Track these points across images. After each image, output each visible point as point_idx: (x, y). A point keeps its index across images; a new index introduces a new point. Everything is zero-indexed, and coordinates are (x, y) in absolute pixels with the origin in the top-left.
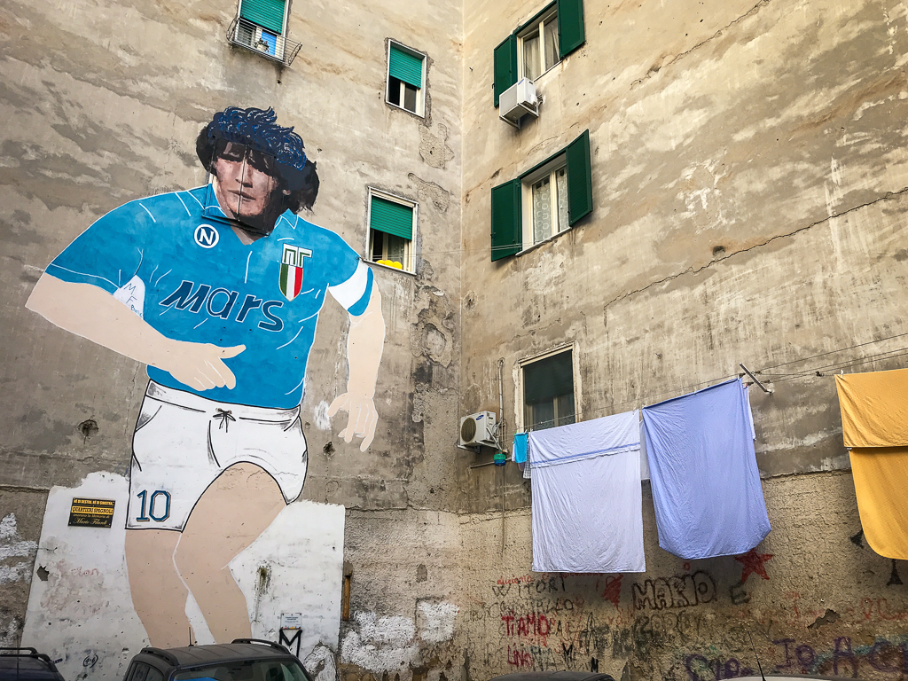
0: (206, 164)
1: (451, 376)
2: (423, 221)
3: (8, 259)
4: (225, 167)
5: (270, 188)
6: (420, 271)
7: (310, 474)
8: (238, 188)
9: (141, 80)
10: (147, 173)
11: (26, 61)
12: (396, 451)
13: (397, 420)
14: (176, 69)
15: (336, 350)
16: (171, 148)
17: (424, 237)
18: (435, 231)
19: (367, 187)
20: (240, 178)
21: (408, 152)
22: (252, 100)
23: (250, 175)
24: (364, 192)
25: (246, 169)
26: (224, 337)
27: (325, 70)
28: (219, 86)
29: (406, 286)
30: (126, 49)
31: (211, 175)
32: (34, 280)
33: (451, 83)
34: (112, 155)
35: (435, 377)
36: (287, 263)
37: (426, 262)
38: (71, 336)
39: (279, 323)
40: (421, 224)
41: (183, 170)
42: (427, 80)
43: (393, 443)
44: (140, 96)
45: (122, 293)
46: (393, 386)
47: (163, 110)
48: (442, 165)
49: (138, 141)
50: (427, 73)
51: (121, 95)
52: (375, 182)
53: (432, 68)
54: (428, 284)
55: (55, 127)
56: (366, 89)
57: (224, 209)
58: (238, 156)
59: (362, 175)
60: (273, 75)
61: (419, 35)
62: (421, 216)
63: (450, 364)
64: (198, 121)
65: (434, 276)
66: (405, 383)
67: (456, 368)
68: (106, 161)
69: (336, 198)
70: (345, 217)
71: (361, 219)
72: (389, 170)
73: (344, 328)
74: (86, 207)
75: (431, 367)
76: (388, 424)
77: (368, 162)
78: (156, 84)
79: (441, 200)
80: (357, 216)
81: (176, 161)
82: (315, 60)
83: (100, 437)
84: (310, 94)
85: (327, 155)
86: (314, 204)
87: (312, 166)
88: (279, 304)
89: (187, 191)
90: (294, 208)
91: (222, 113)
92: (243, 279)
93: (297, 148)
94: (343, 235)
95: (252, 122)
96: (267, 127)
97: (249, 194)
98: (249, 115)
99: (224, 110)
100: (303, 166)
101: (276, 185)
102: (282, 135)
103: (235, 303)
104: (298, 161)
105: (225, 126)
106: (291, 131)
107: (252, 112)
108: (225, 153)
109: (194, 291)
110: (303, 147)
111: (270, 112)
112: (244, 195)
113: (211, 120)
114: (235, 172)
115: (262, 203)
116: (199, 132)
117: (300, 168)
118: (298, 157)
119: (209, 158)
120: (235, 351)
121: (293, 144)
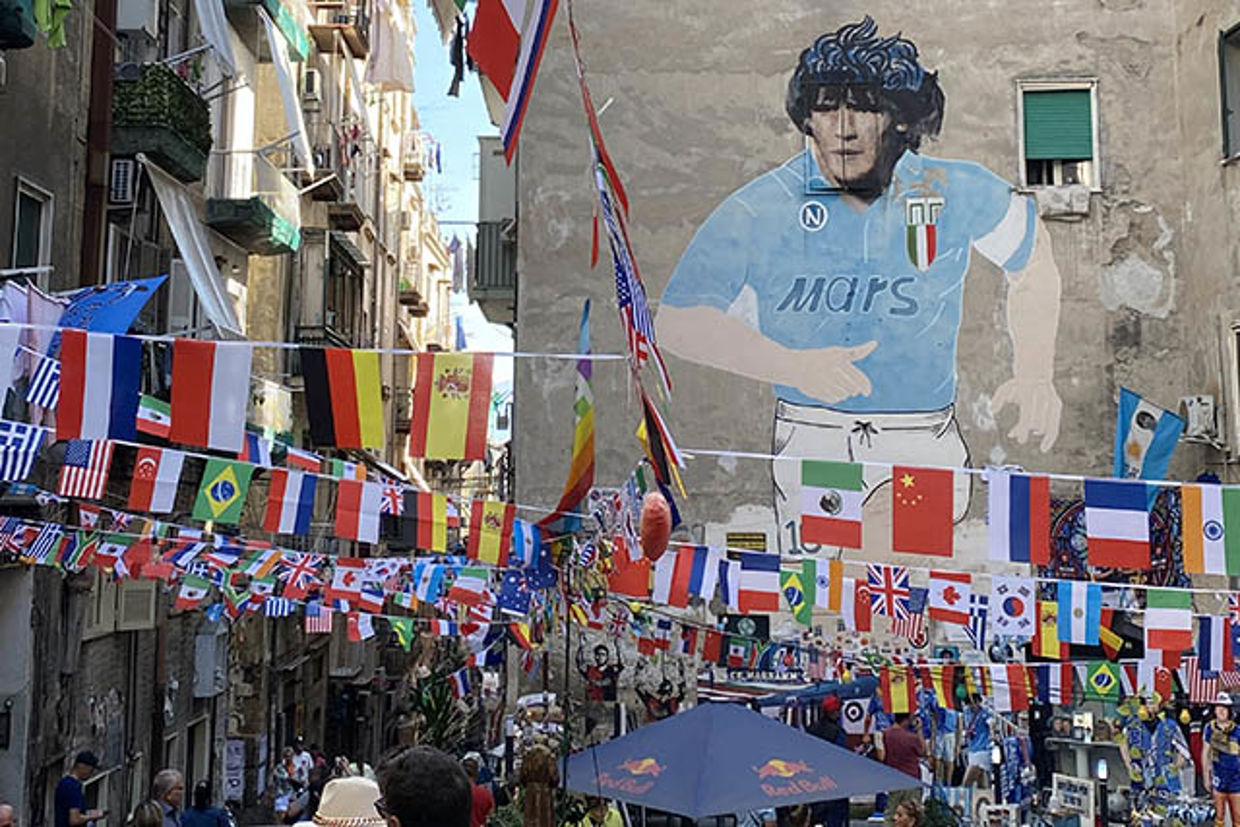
1: (1174, 330)
2: (1109, 103)
5: (881, 131)
6: (1109, 182)
8: (839, 144)
9: (716, 45)
10: (737, 158)
12: (1093, 448)
13: (1090, 405)
14: (749, 13)
15: (992, 325)
16: (758, 119)
17: (1113, 129)
18: (1129, 115)
19: (1013, 81)
20: (839, 132)
22: (842, 14)
23: (852, 123)
24: (1010, 90)
25: (846, 117)
26: (849, 335)
28: (799, 15)
30: (694, 12)
31: (807, 137)
34: (699, 150)
35: (1146, 336)
36: (914, 223)
37: (1119, 166)
39: (914, 304)
40: (1106, 110)
41: (776, 142)
43: (1088, 437)
45: (735, 308)
46: (1080, 359)
48: (1135, 2)
49: (722, 123)
51: (698, 72)
52: (1027, 70)
54: (1124, 198)
55: (642, 137)
57: (828, 178)
58: (833, 103)
59: (1005, 65)
62: (1106, 98)
63: (1171, 313)
64: (783, 72)
65: (1134, 184)
66: (1097, 353)
67: (1180, 316)
68: (694, 160)
69: (970, 113)
70: (986, 135)
71: (1009, 132)
72: (1046, 43)
73: (999, 291)
74: (685, 222)
75: (1137, 323)
76: (1078, 411)
77: (1013, 43)
78: (731, 42)
79: (1136, 61)
80: (1002, 129)
81: (766, 132)
83: (741, 469)
85: (952, 53)
86: (942, 132)
87: (932, 79)
88: (911, 280)
89: (784, 166)
90: (915, 146)
91: (809, 49)
92: (862, 259)
93: (909, 60)
94: (985, 162)
95: (846, 48)
96: (865, 47)
97: (854, 148)
98: (842, 39)
99: (810, 44)
100: (920, 83)
101: (888, 123)
102: (886, 49)
103: (857, 290)
104: (912, 78)
105: (815, 65)
106: (898, 39)
107: (845, 33)
108: (819, 102)
109: (809, 287)
110: (917, 55)
111: (869, 22)
112: (849, 152)
113: (797, 64)
114: (834, 125)
115: (873, 153)
116: (786, 84)
117: (916, 87)
118: (911, 72)
119: (803, 114)
120: (865, 349)
121: (903, 57)
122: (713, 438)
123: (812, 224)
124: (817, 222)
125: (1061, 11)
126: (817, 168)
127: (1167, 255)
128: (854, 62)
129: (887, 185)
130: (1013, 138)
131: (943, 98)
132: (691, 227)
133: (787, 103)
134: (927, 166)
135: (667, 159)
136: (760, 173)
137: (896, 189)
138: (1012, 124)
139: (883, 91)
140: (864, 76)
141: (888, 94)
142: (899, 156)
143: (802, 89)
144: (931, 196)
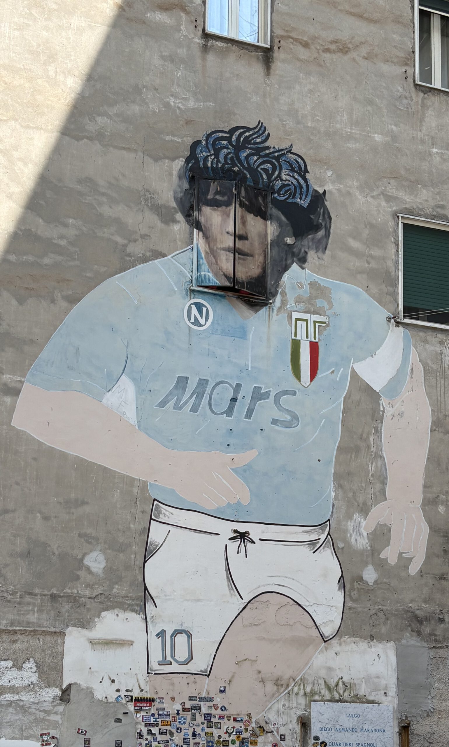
0: (188, 216)
4: (211, 216)
5: (269, 238)
7: (350, 603)
8: (230, 243)
10: (120, 240)
14: (137, 90)
15: (368, 447)
16: (143, 203)
19: (395, 215)
20: (230, 230)
22: (235, 114)
23: (244, 223)
24: (391, 223)
26: (231, 441)
27: (327, 50)
28: (192, 104)
31: (195, 231)
32: (16, 392)
36: (298, 337)
38: (63, 455)
39: (295, 418)
41: (161, 230)
45: (112, 398)
47: (128, 149)
49: (104, 199)
52: (408, 206)
56: (385, 68)
57: (216, 275)
58: (226, 198)
59: (389, 199)
60: (258, 68)
64: (173, 159)
69: (354, 238)
70: (368, 263)
71: (390, 263)
72: (424, 186)
73: (376, 416)
74: (58, 295)
77: (396, 178)
80: (384, 259)
81: (152, 218)
82: (314, 38)
83: (109, 570)
84: (310, 91)
85: (339, 177)
86: (327, 252)
87: (319, 198)
88: (295, 393)
89: (169, 257)
90: (302, 261)
91: (199, 143)
92: (247, 366)
93: (299, 174)
94: (367, 289)
95: (238, 148)
96: (258, 151)
97: (245, 249)
98: (234, 138)
99: (201, 136)
100: (308, 200)
101: (277, 234)
102: (277, 158)
103: (240, 397)
104: (301, 193)
105: (206, 159)
106: (290, 151)
107: (237, 133)
108: (209, 197)
109: (192, 385)
110: (307, 171)
111: (261, 128)
112: (241, 253)
113: (187, 153)
114: (224, 221)
115: (261, 259)
116: (175, 173)
117: (305, 203)
118: (301, 188)
119: (192, 208)
120: (248, 456)
121: (293, 170)
122: (80, 536)
123: (197, 323)
124: (202, 321)
125: (438, 159)
126: (205, 265)
128: (246, 165)
129: (274, 295)
130: (393, 270)
131: (330, 218)
133: (175, 192)
134: (313, 285)
137: (282, 301)
138: (394, 256)
139: (274, 201)
140: (256, 182)
141: (278, 205)
142: (286, 268)
143: (192, 180)
144: (315, 313)
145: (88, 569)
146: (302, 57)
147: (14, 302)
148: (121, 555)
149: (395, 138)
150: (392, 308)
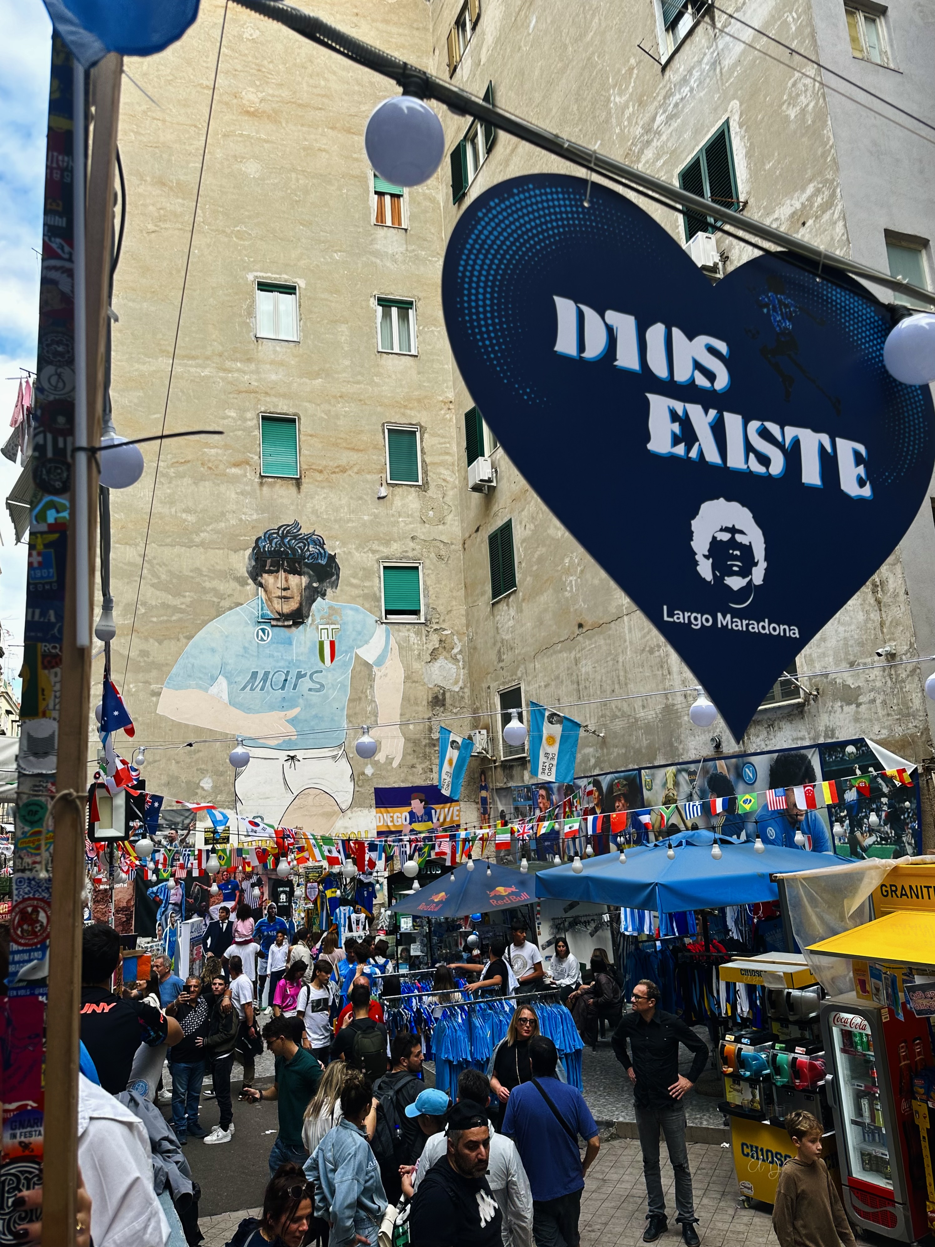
0: (255, 580)
1: (463, 697)
2: (428, 575)
3: (141, 684)
4: (269, 579)
5: (304, 585)
6: (429, 617)
7: (357, 789)
8: (279, 593)
9: (202, 532)
10: (215, 600)
11: (126, 544)
12: (421, 763)
13: (419, 740)
14: (223, 514)
15: (367, 697)
16: (229, 577)
17: (430, 588)
18: (438, 581)
19: (378, 561)
20: (279, 586)
21: (410, 519)
23: (287, 580)
24: (376, 566)
25: (283, 576)
26: (285, 704)
27: (334, 472)
28: (255, 517)
29: (418, 633)
30: (187, 511)
31: (260, 588)
32: (159, 694)
33: (445, 443)
34: (192, 594)
35: (448, 701)
36: (323, 639)
37: (433, 608)
38: (187, 726)
39: (322, 686)
40: (427, 578)
41: (240, 591)
42: (422, 449)
43: (418, 758)
44: (202, 544)
45: (213, 690)
46: (414, 714)
47: (219, 548)
48: (442, 521)
49: (206, 578)
50: (422, 441)
51: (190, 547)
52: (386, 555)
53: (426, 436)
54: (436, 627)
55: (153, 585)
56: (369, 477)
57: (272, 612)
58: (276, 568)
59: (374, 552)
60: (294, 490)
61: (411, 409)
62: (427, 572)
63: (461, 688)
64: (245, 550)
65: (442, 618)
66: (423, 711)
67: (466, 690)
68: (188, 600)
69: (354, 578)
70: (363, 591)
71: (376, 589)
72: (395, 541)
73: (371, 678)
74: (181, 636)
75: (444, 694)
76: (413, 744)
77: (377, 540)
78: (212, 530)
79: (443, 553)
80: (372, 587)
81: (234, 585)
82: (326, 467)
83: (215, 787)
84: (325, 498)
85: (344, 544)
86: (338, 588)
87: (332, 558)
88: (321, 671)
89: (245, 605)
90: (323, 595)
91: (260, 538)
92: (293, 660)
93: (320, 546)
94: (363, 605)
95: (283, 537)
96: (295, 537)
97: (288, 595)
98: (281, 532)
99: (261, 534)
100: (326, 560)
101: (308, 581)
102: (306, 540)
103: (289, 678)
104: (321, 557)
105: (264, 546)
106: (314, 534)
107: (282, 529)
108: (267, 568)
109: (260, 676)
110: (324, 544)
111: (296, 524)
112: (285, 597)
113: (254, 545)
114: (276, 582)
115: (299, 598)
116: (247, 557)
117: (323, 562)
118: (321, 553)
119: (257, 575)
120: (293, 713)
121: (316, 545)
122: (197, 770)
123: (262, 640)
124: (265, 638)
125: (403, 524)
126: (266, 607)
127: (459, 657)
128: (288, 546)
129: (307, 617)
130: (378, 592)
131: (339, 569)
132: (185, 641)
133: (247, 568)
134: (331, 608)
135: (171, 600)
136: (231, 608)
137: (313, 621)
138: (378, 584)
139: (305, 564)
140: (294, 555)
141: (308, 565)
142: (314, 601)
143: (256, 560)
144: (332, 624)
145: (202, 788)
146: (319, 479)
147: (156, 644)
148: (222, 778)
149: (376, 516)
150: (378, 614)
